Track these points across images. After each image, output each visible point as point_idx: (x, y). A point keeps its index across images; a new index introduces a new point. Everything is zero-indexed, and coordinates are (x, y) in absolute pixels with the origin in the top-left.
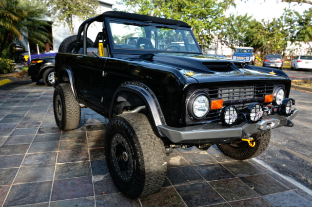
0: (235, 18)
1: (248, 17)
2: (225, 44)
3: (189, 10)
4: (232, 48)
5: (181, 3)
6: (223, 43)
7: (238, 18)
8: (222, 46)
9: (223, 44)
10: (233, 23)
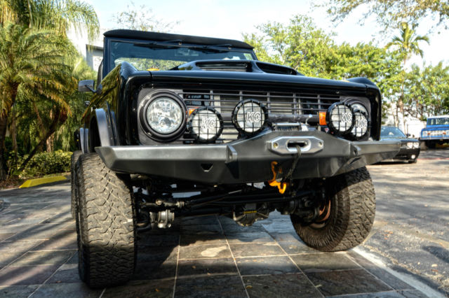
0: (421, 72)
1: (443, 67)
2: (410, 115)
3: (343, 68)
4: (423, 119)
5: (330, 58)
6: (407, 113)
7: (426, 72)
8: (406, 118)
9: (406, 115)
10: (419, 80)
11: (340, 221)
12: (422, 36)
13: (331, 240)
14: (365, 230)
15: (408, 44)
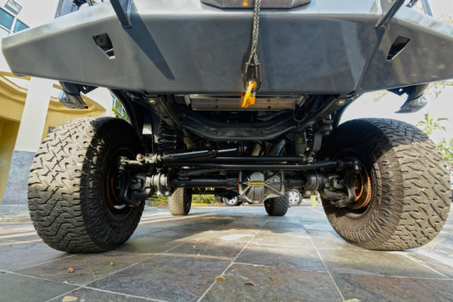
0: (447, 141)
11: (389, 200)
12: (442, 118)
13: (377, 231)
14: (436, 217)
15: (431, 124)
